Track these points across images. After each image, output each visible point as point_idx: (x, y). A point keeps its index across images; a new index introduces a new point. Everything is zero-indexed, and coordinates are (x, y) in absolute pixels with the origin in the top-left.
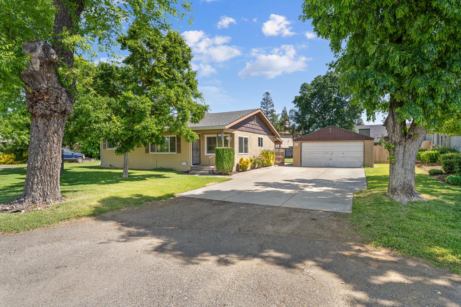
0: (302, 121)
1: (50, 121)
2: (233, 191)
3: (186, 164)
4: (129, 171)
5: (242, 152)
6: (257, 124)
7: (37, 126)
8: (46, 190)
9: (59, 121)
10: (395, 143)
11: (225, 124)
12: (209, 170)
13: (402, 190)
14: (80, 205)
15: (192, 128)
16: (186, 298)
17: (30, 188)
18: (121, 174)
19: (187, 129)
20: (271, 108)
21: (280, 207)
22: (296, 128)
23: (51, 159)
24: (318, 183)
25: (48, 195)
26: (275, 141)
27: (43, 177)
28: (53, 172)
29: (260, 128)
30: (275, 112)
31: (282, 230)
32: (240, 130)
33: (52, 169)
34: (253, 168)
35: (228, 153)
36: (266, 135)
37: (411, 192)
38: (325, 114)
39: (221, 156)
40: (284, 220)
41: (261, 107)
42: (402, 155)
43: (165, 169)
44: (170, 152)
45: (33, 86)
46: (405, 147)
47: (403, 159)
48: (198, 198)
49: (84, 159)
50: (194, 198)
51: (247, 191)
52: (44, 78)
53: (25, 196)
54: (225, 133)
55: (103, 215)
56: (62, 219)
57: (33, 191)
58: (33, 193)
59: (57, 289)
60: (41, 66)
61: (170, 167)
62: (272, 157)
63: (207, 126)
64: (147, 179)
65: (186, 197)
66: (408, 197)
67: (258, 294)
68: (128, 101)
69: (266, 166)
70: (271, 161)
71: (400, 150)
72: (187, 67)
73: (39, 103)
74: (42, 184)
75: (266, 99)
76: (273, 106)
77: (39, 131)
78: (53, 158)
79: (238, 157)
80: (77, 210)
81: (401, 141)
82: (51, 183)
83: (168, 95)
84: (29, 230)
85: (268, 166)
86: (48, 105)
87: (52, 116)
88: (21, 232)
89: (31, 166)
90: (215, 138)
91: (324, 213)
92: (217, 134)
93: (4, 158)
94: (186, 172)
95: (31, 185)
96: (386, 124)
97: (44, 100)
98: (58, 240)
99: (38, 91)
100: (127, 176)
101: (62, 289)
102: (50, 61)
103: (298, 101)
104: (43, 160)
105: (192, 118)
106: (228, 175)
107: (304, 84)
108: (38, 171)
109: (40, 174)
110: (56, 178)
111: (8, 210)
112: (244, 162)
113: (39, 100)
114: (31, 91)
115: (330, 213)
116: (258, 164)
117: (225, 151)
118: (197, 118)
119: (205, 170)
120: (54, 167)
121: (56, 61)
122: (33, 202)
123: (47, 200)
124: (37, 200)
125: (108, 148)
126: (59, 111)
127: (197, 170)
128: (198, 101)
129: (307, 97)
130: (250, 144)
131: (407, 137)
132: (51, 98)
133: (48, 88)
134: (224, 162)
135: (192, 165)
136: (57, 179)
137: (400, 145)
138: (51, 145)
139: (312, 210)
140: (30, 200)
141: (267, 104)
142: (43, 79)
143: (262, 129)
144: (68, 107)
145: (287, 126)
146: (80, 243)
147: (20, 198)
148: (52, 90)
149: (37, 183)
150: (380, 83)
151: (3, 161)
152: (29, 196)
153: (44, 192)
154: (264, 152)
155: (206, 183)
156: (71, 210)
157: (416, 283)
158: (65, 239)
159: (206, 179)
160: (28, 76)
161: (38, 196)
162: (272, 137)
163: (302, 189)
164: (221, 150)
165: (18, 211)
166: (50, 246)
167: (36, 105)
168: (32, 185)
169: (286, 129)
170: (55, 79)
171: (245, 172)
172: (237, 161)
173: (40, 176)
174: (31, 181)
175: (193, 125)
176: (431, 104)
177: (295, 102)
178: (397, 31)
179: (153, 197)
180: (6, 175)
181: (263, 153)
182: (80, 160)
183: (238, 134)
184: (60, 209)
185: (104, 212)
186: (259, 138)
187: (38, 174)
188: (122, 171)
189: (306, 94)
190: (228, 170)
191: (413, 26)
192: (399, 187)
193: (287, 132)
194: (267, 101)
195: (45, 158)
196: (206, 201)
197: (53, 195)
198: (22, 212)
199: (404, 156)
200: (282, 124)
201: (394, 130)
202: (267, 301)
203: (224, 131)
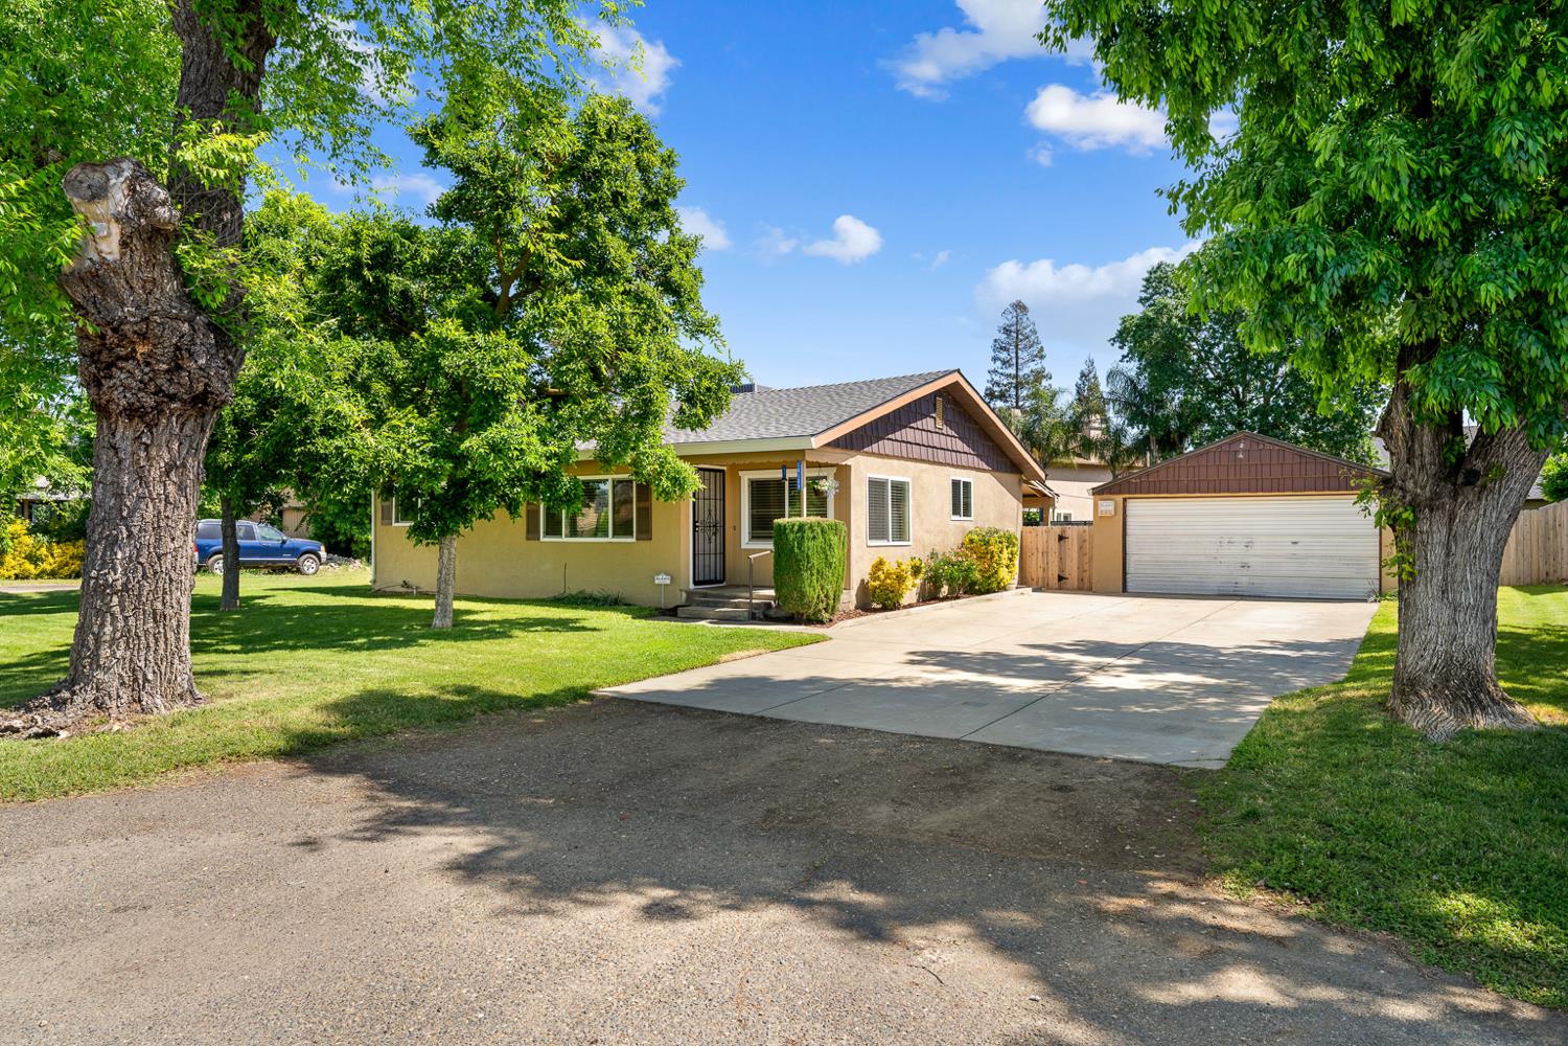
0: (1151, 413)
1: (154, 430)
2: (811, 681)
3: (668, 582)
4: (458, 605)
5: (884, 536)
6: (946, 430)
7: (114, 448)
8: (142, 664)
9: (187, 430)
10: (1415, 506)
11: (810, 432)
12: (751, 604)
13: (1440, 686)
14: (249, 717)
15: (677, 445)
16: (481, 1015)
17: (89, 657)
18: (429, 614)
19: (659, 452)
20: (1032, 366)
21: (958, 741)
22: (1128, 442)
23: (159, 559)
24: (1155, 656)
25: (149, 681)
26: (1024, 496)
27: (132, 621)
28: (164, 604)
29: (960, 445)
30: (1050, 382)
31: (923, 820)
32: (873, 454)
33: (160, 593)
34: (929, 596)
35: (821, 539)
36: (984, 470)
37: (1476, 696)
38: (1246, 386)
39: (792, 551)
40: (953, 786)
41: (995, 359)
42: (1439, 550)
43: (594, 599)
44: (614, 534)
45: (99, 313)
46: (1452, 519)
47: (1447, 565)
48: (672, 706)
49: (323, 560)
50: (658, 704)
51: (865, 684)
52: (134, 283)
53: (73, 682)
54: (810, 465)
55: (321, 755)
56: (180, 761)
57: (99, 666)
58: (99, 675)
59: (98, 970)
60: (124, 244)
61: (613, 590)
62: (1005, 554)
63: (744, 437)
64: (516, 632)
65: (631, 701)
66: (1459, 714)
67: (720, 1016)
68: (442, 355)
69: (980, 593)
70: (1003, 573)
71: (1435, 528)
72: (666, 222)
73: (121, 369)
74: (128, 643)
75: (1013, 328)
76: (1042, 357)
77: (120, 462)
78: (166, 554)
79: (864, 556)
80: (235, 735)
81: (1436, 496)
82: (157, 640)
83: (586, 328)
84: (66, 793)
85: (988, 591)
86: (147, 374)
87: (161, 412)
88: (43, 801)
89: (92, 582)
90: (779, 484)
91: (1117, 768)
92: (784, 468)
93: (52, 555)
94: (670, 610)
95: (92, 647)
96: (1383, 429)
97: (134, 358)
98: (149, 830)
99: (115, 330)
100: (449, 622)
101: (114, 970)
102: (153, 227)
103: (1133, 335)
104: (133, 561)
105: (682, 411)
106: (821, 622)
107: (1159, 267)
108: (115, 599)
109: (122, 610)
110: (175, 623)
111: (17, 731)
112: (888, 576)
113: (120, 358)
114: (90, 330)
115: (1138, 769)
116: (950, 586)
117: (808, 534)
118: (700, 412)
119: (737, 606)
120: (167, 586)
121: (170, 227)
122: (100, 706)
123: (145, 698)
124: (110, 698)
125: (397, 521)
126: (185, 397)
127: (706, 604)
128: (706, 347)
129: (1170, 319)
130: (918, 507)
131: (1460, 479)
132: (159, 351)
133: (147, 318)
134: (806, 575)
135: (692, 586)
136: (178, 626)
137: (1432, 510)
138: (159, 512)
139: (1073, 756)
140: (90, 696)
141: (1017, 347)
142: (131, 288)
143: (967, 449)
144: (214, 380)
145: (1095, 434)
146: (211, 841)
147: (59, 692)
148: (162, 323)
149: (113, 640)
150: (1329, 274)
151: (49, 568)
152: (87, 684)
153: (134, 670)
154: (975, 537)
155: (720, 652)
156: (218, 733)
157: (1307, 1010)
158: (171, 824)
159: (729, 636)
160: (82, 280)
161: (116, 683)
162: (1012, 478)
163: (1080, 679)
164: (792, 531)
165: (48, 734)
166: (116, 845)
167: (111, 377)
168: (98, 648)
169: (1088, 446)
170: (171, 286)
171: (888, 613)
172: (860, 571)
173: (120, 617)
174: (93, 634)
175: (687, 436)
176: (1535, 351)
177: (1121, 337)
178: (1407, 70)
179: (510, 698)
180: (44, 616)
181: (971, 541)
182: (308, 564)
183: (865, 468)
184: (179, 730)
185: (326, 744)
186: (956, 484)
187: (117, 609)
188: (430, 604)
189: (1165, 306)
190: (821, 606)
191: (1457, 51)
192: (1427, 676)
193: (1094, 460)
194: (1016, 335)
195: (138, 556)
196: (698, 717)
197: (165, 684)
198: (60, 738)
199: (1448, 555)
200: (1076, 425)
201: (1410, 450)
202: (740, 1037)
203: (809, 458)
